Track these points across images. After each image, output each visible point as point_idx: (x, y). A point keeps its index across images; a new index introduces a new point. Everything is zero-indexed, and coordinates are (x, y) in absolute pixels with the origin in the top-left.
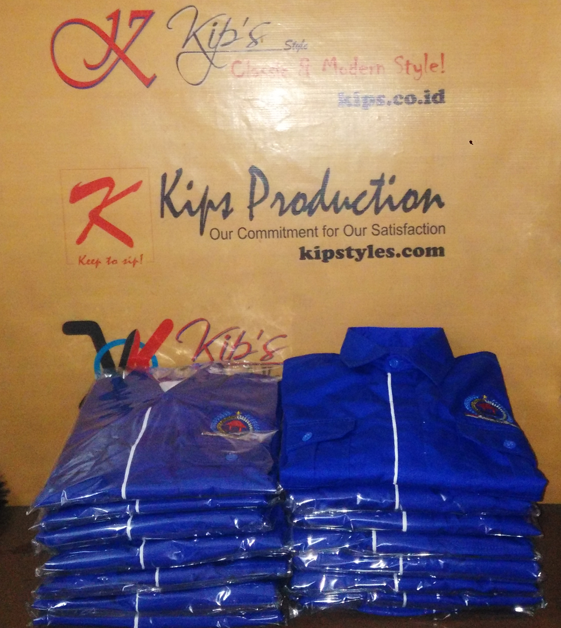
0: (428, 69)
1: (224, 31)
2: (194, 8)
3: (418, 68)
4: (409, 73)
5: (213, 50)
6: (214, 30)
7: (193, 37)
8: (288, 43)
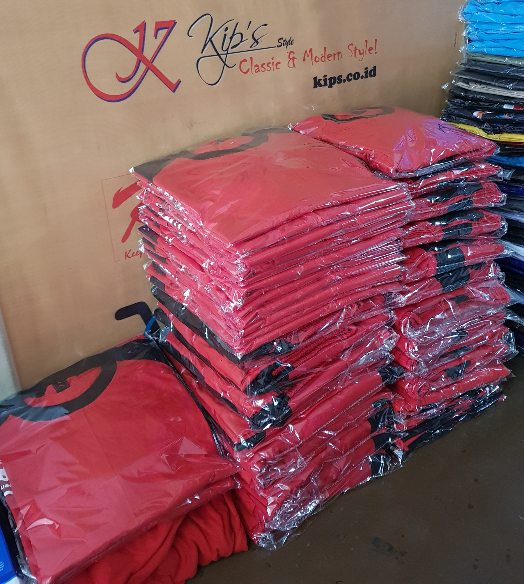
0: (367, 52)
1: (233, 35)
2: (209, 16)
3: (361, 52)
4: (356, 56)
5: (226, 52)
6: (225, 35)
7: (210, 42)
8: (280, 41)
